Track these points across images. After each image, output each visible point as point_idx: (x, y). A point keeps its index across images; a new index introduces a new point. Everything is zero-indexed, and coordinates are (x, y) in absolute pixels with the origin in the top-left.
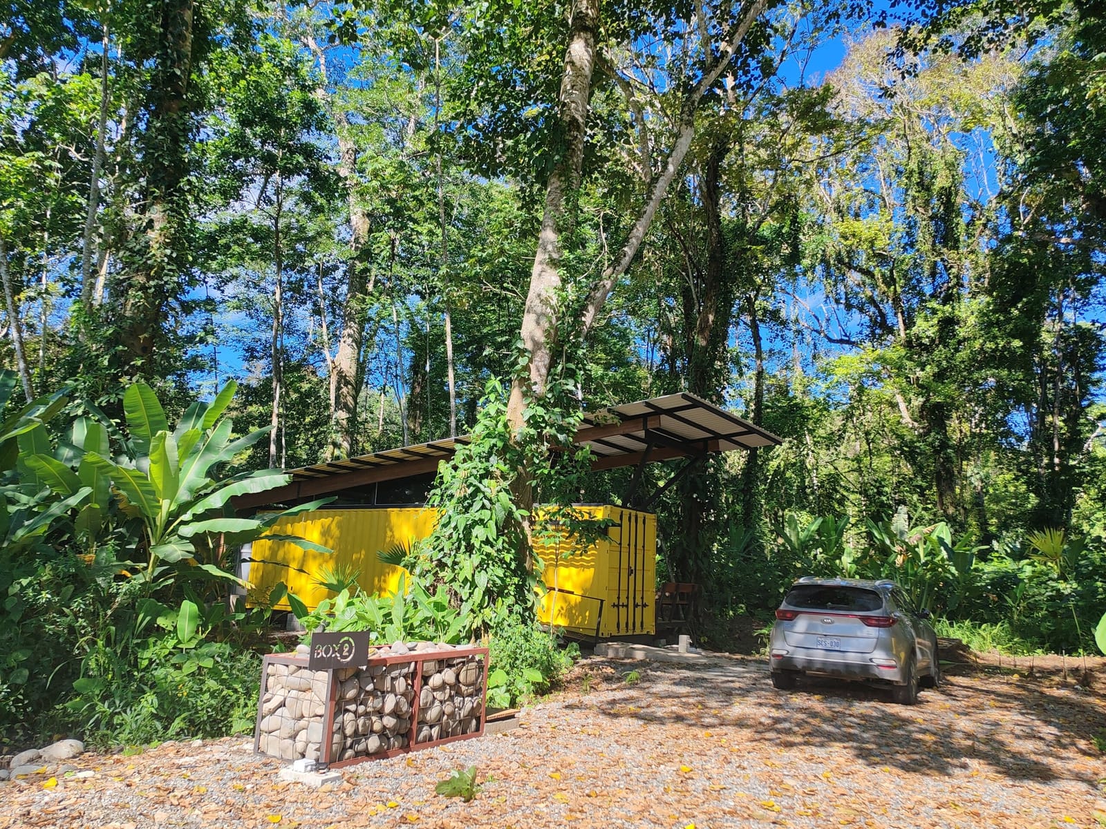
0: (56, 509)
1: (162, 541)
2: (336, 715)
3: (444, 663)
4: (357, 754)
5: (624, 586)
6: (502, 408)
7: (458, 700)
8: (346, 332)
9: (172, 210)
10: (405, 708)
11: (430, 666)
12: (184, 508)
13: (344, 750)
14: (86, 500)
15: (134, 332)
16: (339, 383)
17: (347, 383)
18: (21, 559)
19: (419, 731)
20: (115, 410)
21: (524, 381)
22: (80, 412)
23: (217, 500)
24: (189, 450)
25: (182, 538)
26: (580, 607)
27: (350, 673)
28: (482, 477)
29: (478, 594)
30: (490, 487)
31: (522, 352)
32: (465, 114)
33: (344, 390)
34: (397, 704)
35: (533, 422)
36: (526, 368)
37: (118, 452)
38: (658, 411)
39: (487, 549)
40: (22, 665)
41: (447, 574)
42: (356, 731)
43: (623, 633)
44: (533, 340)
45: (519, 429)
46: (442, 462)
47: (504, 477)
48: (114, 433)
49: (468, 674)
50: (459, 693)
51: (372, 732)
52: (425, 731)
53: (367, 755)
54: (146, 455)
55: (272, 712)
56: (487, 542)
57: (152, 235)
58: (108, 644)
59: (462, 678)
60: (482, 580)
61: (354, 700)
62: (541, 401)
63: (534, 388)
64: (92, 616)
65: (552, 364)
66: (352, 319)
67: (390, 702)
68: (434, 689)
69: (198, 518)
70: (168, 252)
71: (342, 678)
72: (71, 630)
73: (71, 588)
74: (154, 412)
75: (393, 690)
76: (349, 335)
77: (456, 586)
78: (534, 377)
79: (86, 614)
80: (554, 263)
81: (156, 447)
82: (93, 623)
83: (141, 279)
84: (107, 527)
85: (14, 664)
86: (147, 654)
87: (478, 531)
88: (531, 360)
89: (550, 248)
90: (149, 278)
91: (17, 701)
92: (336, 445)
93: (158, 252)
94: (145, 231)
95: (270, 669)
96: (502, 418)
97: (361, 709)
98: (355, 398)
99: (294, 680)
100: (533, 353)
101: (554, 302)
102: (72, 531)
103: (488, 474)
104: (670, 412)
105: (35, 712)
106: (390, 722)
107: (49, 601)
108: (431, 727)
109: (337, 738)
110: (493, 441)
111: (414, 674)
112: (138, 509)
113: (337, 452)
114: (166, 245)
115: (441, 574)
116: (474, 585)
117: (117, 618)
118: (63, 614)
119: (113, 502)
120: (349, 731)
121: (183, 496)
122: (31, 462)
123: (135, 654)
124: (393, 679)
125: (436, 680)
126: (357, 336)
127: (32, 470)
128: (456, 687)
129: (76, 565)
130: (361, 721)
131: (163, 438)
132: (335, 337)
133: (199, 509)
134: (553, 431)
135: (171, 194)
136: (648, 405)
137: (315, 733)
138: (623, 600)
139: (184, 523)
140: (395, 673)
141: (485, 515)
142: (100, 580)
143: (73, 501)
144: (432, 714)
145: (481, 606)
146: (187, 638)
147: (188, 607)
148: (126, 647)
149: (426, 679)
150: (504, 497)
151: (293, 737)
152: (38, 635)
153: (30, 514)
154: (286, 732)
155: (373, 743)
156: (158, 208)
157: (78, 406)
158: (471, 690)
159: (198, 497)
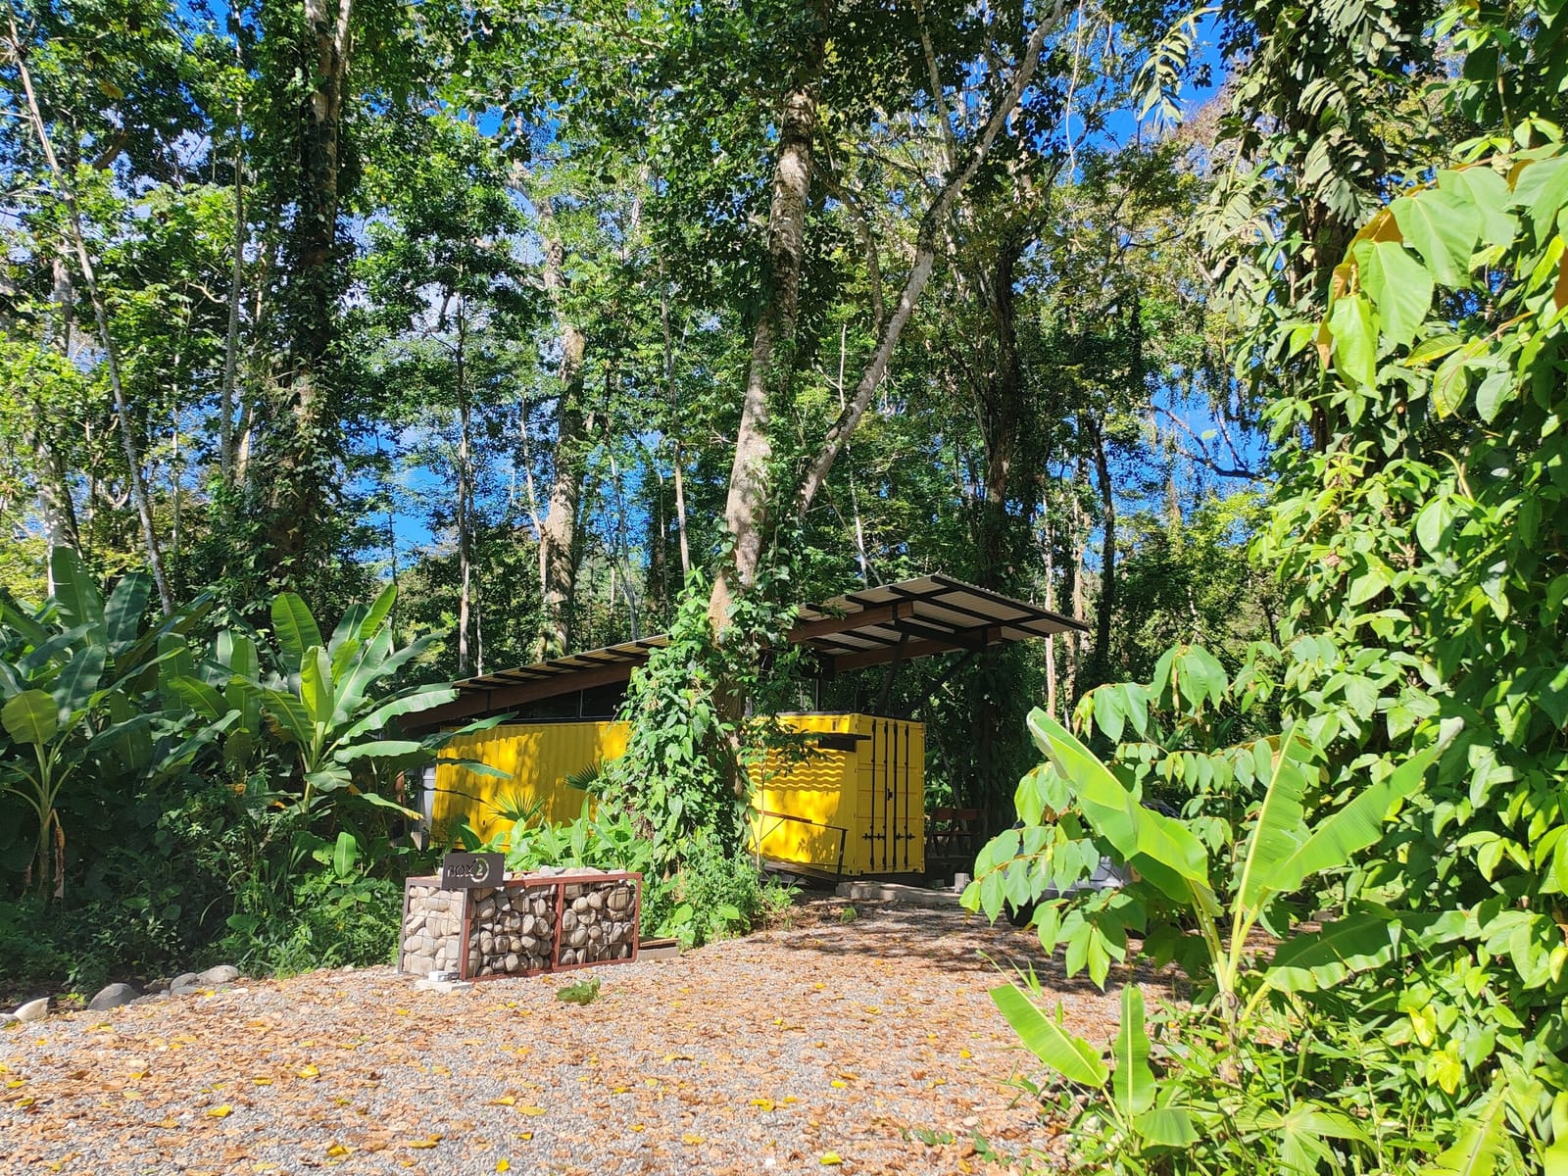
0: (203, 734)
1: (318, 768)
2: (472, 933)
3: (588, 886)
4: (495, 972)
5: (879, 812)
6: (704, 603)
7: (605, 925)
8: (557, 488)
9: (320, 381)
10: (545, 930)
11: (572, 890)
12: (341, 730)
13: (481, 967)
14: (235, 724)
15: (282, 526)
16: (549, 554)
17: (560, 555)
18: (169, 790)
19: (563, 953)
20: (262, 619)
21: (730, 571)
22: (224, 622)
23: (376, 721)
24: (347, 663)
25: (339, 764)
26: (824, 839)
27: (486, 893)
28: (678, 686)
29: (672, 821)
30: (688, 697)
31: (725, 536)
32: (669, 235)
33: (557, 564)
34: (536, 925)
35: (740, 619)
36: (731, 556)
37: (268, 668)
38: (908, 597)
39: (683, 770)
40: (174, 900)
41: (637, 800)
42: (493, 949)
43: (879, 870)
44: (738, 519)
45: (724, 627)
46: (635, 669)
47: (704, 685)
48: (263, 647)
49: (619, 898)
50: (607, 917)
51: (510, 951)
52: (569, 954)
53: (506, 973)
54: (298, 670)
55: (414, 932)
56: (683, 762)
57: (299, 411)
58: (262, 878)
59: (610, 902)
60: (676, 805)
61: (491, 919)
62: (750, 594)
63: (741, 579)
64: (245, 850)
65: (763, 549)
66: (564, 471)
67: (528, 923)
68: (578, 913)
69: (355, 741)
70: (317, 431)
71: (478, 896)
72: (223, 865)
73: (222, 820)
74: (305, 623)
75: (532, 911)
76: (562, 492)
77: (647, 814)
78: (741, 564)
79: (237, 848)
80: (762, 428)
81: (307, 665)
82: (244, 857)
83: (288, 464)
84: (258, 754)
85: (165, 900)
86: (303, 891)
87: (672, 750)
88: (736, 546)
89: (757, 409)
90: (297, 463)
91: (170, 938)
92: (548, 637)
93: (307, 433)
94: (290, 408)
95: (412, 892)
96: (703, 616)
97: (498, 928)
98: (572, 575)
99: (433, 900)
100: (738, 536)
101: (762, 475)
102: (221, 758)
103: (685, 683)
104: (926, 597)
105: (189, 951)
106: (529, 942)
107: (199, 834)
108: (576, 950)
109: (473, 954)
110: (691, 643)
111: (555, 897)
112: (292, 733)
113: (550, 646)
114: (315, 422)
115: (631, 800)
116: (667, 812)
117: (270, 851)
118: (214, 848)
119: (264, 725)
120: (486, 948)
121: (341, 717)
122: (175, 684)
123: (290, 889)
124: (532, 901)
125: (580, 903)
126: (571, 492)
127: (175, 693)
128: (603, 912)
129: (226, 795)
130: (498, 940)
131: (315, 653)
132: (544, 495)
133: (357, 731)
134: (763, 629)
135: (319, 363)
136: (894, 590)
137: (452, 950)
138: (879, 830)
139: (341, 747)
140: (533, 896)
141: (681, 730)
142: (251, 812)
143: (222, 725)
144: (576, 937)
145: (676, 837)
146: (344, 872)
147: (345, 839)
148: (281, 883)
149: (569, 903)
150: (704, 709)
151: (434, 955)
152: (188, 870)
153: (174, 740)
154: (426, 950)
155: (511, 961)
156: (304, 379)
157: (222, 615)
158: (621, 914)
159: (357, 716)
